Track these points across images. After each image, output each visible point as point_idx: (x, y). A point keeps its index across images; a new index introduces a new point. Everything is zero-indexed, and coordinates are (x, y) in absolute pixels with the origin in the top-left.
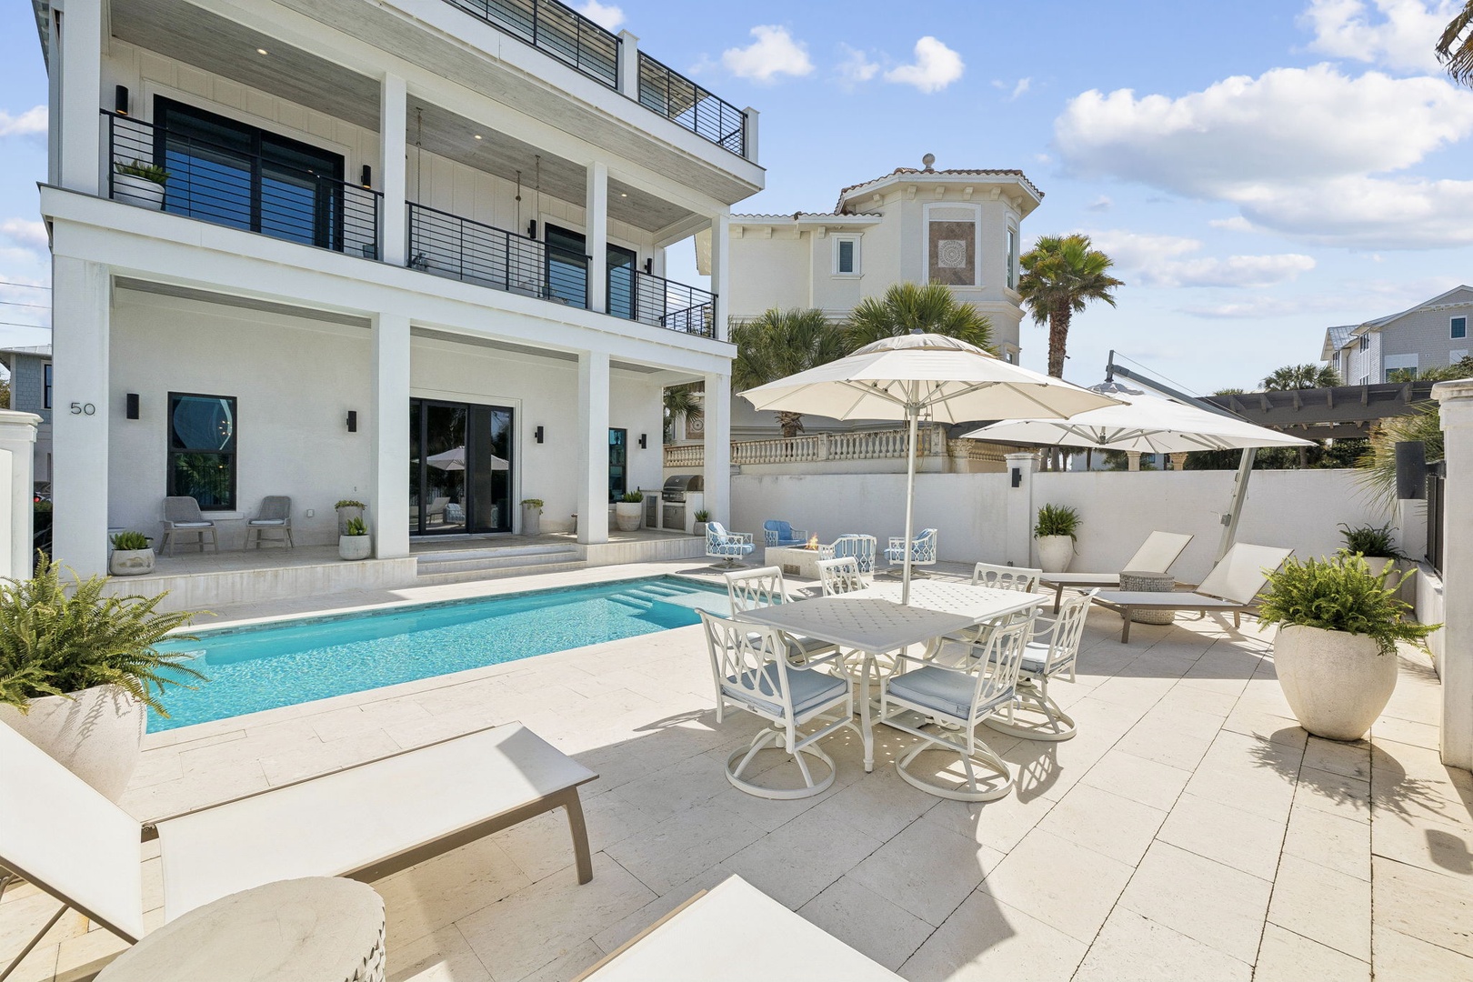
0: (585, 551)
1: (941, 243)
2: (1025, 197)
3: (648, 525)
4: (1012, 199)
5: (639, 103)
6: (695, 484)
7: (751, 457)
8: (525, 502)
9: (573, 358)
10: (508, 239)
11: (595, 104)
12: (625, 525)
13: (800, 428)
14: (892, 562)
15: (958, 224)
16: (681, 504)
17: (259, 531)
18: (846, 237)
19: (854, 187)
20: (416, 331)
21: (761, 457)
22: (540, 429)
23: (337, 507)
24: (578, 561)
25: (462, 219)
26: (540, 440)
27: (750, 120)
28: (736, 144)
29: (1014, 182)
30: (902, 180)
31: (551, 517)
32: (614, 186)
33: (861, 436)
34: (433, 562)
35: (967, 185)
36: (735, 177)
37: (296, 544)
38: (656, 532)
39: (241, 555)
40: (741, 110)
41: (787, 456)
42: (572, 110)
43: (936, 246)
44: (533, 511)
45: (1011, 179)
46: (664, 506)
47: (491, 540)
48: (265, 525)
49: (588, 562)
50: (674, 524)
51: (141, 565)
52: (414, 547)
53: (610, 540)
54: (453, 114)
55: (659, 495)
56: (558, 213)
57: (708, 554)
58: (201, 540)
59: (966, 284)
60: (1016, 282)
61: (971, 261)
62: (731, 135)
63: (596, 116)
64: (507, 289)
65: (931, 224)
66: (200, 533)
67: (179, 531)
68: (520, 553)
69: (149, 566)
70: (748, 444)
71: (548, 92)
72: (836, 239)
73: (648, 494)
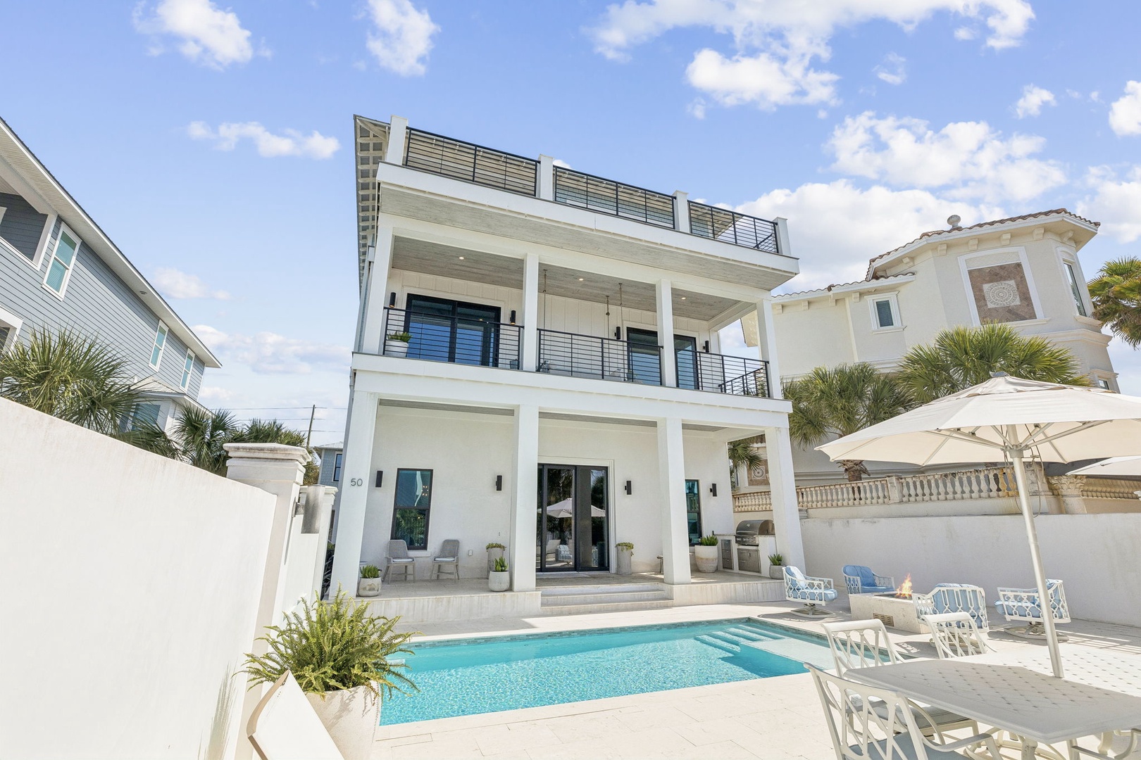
0: (671, 590)
1: (986, 287)
2: (1075, 230)
3: (725, 567)
4: (1060, 235)
5: (691, 233)
6: (766, 528)
7: (818, 502)
8: (619, 545)
9: (654, 424)
10: (602, 343)
11: (659, 242)
12: (703, 567)
13: (865, 471)
14: (1008, 618)
15: (1002, 267)
16: (755, 548)
17: (440, 566)
18: (882, 297)
19: (881, 257)
20: (543, 415)
21: (827, 501)
22: (629, 483)
23: (487, 549)
24: (665, 601)
25: (572, 334)
26: (629, 492)
27: (780, 228)
28: (770, 245)
29: (1061, 219)
30: (929, 242)
31: (641, 559)
32: (676, 293)
33: (936, 477)
34: (551, 595)
35: (1006, 232)
36: (773, 269)
37: (460, 577)
38: (733, 574)
39: (428, 584)
40: (771, 221)
41: (855, 499)
42: (644, 249)
43: (981, 290)
44: (626, 553)
45: (1053, 218)
46: (738, 549)
47: (594, 577)
48: (443, 561)
49: (675, 601)
50: (749, 567)
51: (374, 589)
52: (540, 582)
53: (693, 581)
54: (566, 268)
55: (733, 539)
56: (637, 319)
57: (788, 598)
58: (406, 572)
59: (1026, 319)
60: (1090, 309)
61: (1026, 297)
62: (765, 239)
63: (660, 249)
64: (603, 378)
65: (970, 272)
66: (406, 567)
67: (395, 565)
68: (617, 590)
69: (378, 590)
70: (812, 489)
71: (627, 242)
72: (870, 302)
73: (722, 538)
